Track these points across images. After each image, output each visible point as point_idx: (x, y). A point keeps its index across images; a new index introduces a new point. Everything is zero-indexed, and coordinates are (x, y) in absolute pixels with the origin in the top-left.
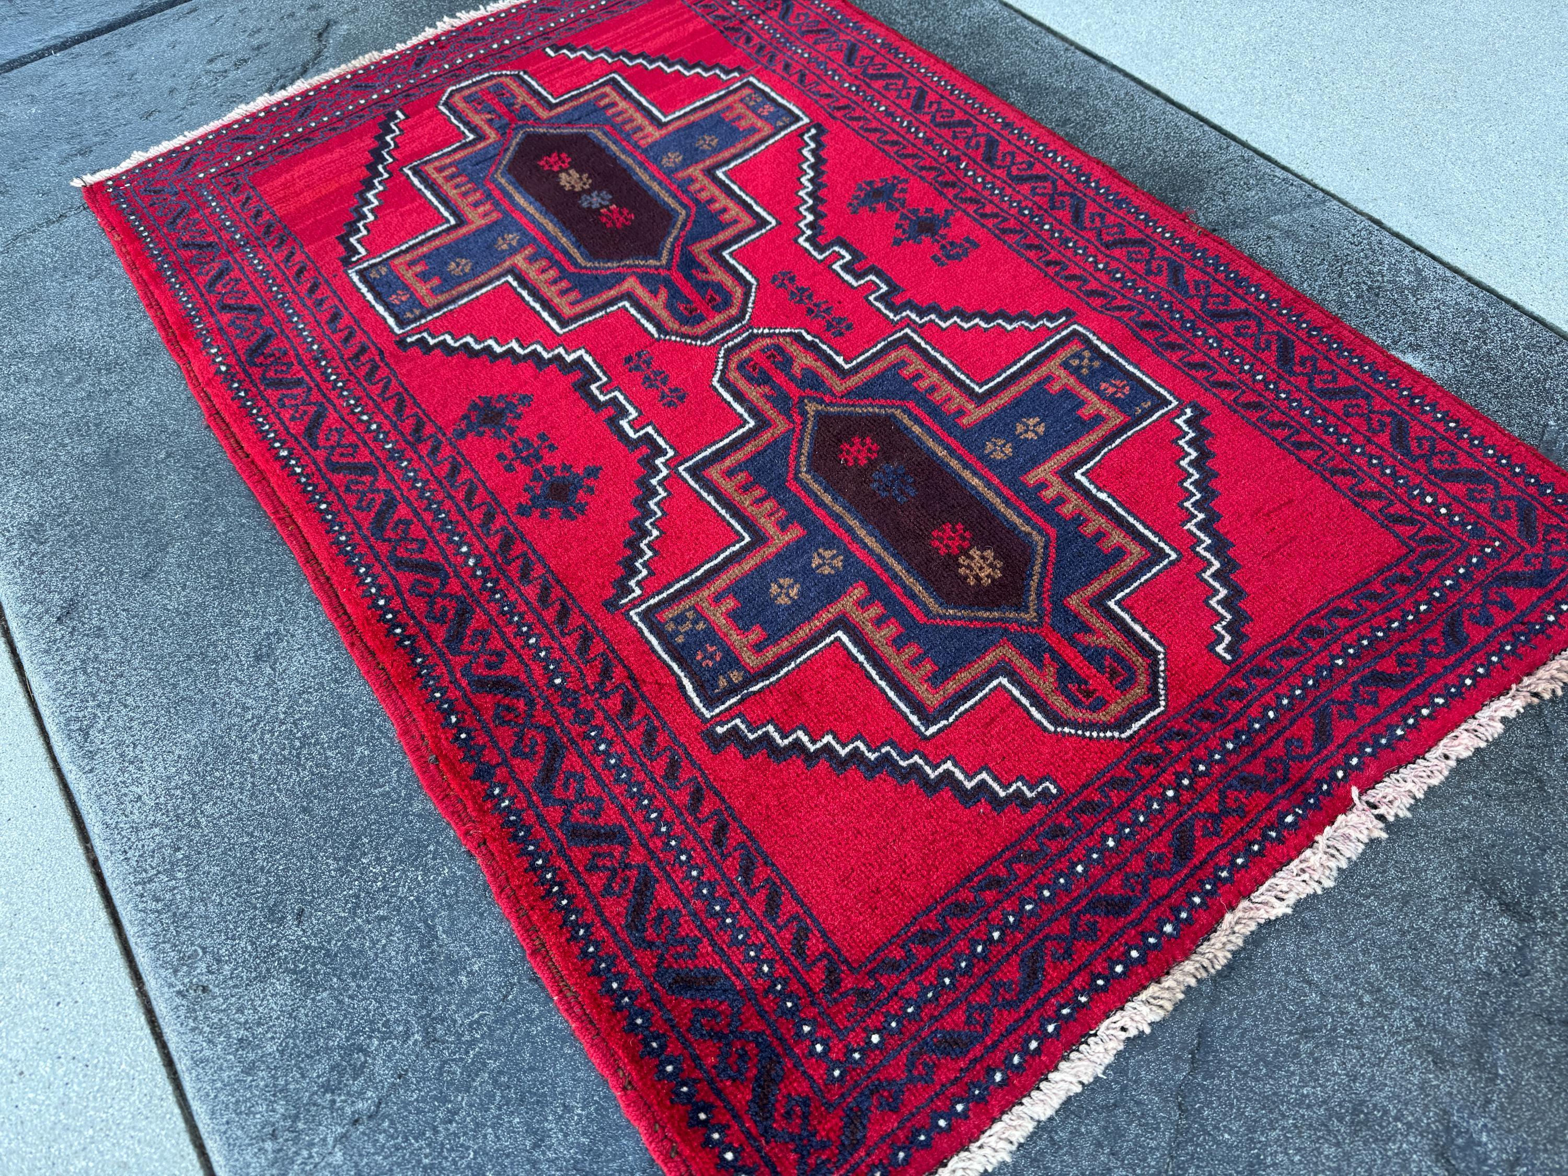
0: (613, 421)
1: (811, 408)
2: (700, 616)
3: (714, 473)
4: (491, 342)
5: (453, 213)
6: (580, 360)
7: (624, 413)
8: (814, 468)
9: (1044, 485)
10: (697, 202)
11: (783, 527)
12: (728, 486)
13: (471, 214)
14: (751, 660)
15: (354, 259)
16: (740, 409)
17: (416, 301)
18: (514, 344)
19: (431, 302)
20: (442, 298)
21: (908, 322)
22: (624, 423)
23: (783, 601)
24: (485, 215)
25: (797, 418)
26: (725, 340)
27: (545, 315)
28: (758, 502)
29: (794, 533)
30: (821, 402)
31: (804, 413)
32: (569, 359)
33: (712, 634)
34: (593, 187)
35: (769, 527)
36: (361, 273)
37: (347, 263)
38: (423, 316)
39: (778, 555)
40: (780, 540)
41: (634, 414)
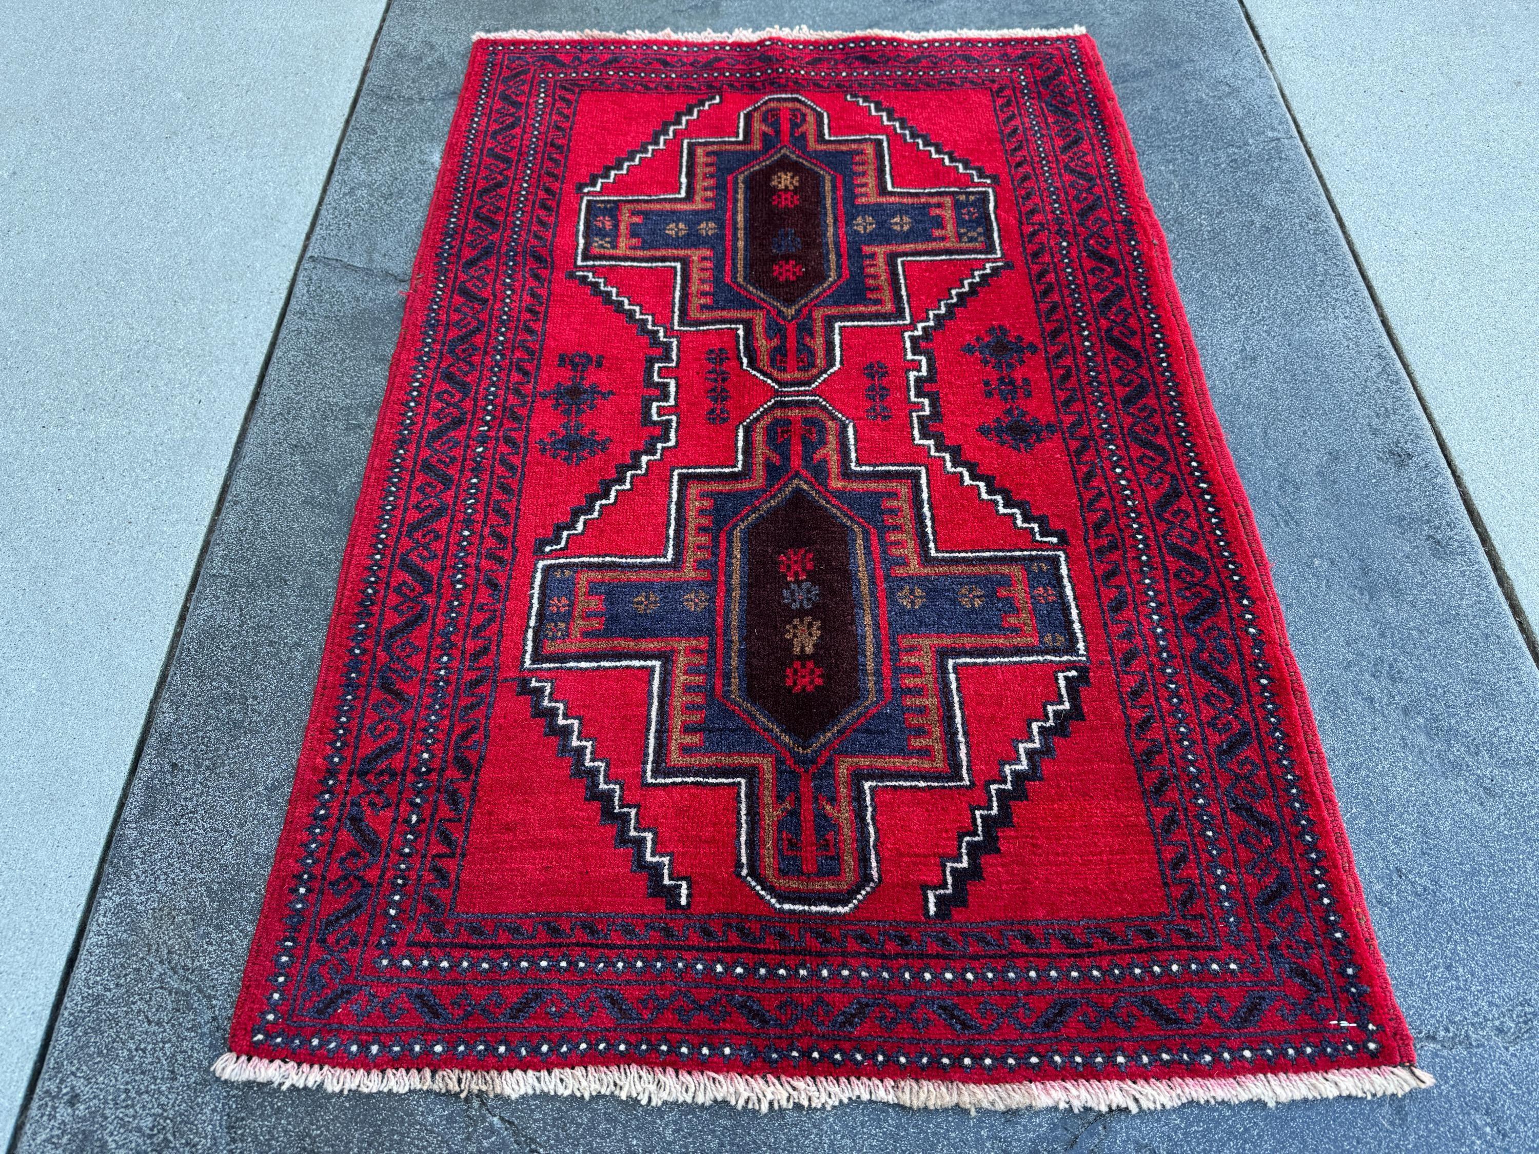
0: (930, 378)
1: (791, 312)
2: (959, 237)
3: (889, 307)
4: (985, 496)
5: (944, 671)
6: (924, 436)
7: (918, 380)
8: (825, 278)
9: (705, 200)
10: (715, 540)
11: (873, 256)
12: (887, 295)
13: (927, 661)
14: (948, 201)
15: (1073, 673)
16: (837, 339)
17: (1033, 580)
18: (967, 481)
19: (1016, 571)
20: (1005, 570)
21: (669, 332)
22: (924, 372)
23: (906, 219)
24: (913, 650)
25: (806, 311)
26: (805, 393)
27: (925, 496)
28: (875, 277)
29: (868, 249)
30: (780, 312)
31: (799, 311)
32: (931, 442)
33: (959, 222)
34: (790, 615)
35: (881, 261)
36: (1071, 648)
37: (1083, 670)
38: (1032, 559)
39: (888, 243)
40: (881, 251)
41: (912, 375)
